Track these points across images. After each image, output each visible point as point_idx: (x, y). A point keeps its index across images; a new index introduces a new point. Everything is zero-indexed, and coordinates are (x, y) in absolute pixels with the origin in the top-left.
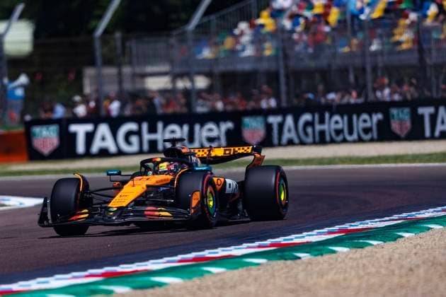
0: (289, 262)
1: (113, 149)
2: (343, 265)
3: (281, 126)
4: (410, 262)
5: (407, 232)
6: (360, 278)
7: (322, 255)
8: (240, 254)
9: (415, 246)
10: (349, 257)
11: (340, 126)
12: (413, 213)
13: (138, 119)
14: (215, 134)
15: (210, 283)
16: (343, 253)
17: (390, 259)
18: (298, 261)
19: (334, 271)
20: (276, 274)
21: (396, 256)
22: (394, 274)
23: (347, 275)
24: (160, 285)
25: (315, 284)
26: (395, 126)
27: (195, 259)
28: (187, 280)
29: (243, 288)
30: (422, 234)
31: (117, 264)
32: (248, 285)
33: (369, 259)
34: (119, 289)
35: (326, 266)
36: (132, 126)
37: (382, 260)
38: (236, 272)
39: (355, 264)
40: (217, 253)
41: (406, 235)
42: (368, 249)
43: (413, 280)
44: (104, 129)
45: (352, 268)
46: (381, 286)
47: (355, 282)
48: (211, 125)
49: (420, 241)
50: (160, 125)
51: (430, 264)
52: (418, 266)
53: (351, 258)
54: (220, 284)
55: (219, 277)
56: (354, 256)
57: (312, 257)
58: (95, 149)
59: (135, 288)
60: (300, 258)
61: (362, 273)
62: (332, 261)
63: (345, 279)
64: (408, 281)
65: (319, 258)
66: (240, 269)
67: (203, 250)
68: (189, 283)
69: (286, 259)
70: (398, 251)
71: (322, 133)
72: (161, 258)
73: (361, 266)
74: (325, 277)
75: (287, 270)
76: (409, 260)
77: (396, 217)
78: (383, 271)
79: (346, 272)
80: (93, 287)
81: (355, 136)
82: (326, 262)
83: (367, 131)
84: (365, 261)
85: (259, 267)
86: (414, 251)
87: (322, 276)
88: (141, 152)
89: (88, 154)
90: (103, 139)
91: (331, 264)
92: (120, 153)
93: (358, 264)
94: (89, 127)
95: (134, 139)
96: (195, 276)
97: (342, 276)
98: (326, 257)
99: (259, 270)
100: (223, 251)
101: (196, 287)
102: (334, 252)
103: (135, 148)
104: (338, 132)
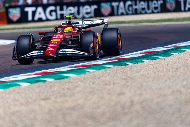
0: (123, 67)
1: (44, 18)
2: (147, 68)
3: (118, 7)
4: (176, 66)
5: (175, 52)
6: (155, 73)
7: (138, 63)
8: (101, 63)
9: (178, 59)
10: (149, 64)
11: (143, 7)
12: (177, 44)
13: (55, 5)
14: (89, 11)
15: (89, 76)
16: (147, 62)
17: (168, 65)
18: (127, 66)
19: (143, 70)
20: (118, 72)
21: (171, 63)
22: (169, 71)
23: (149, 72)
24: (67, 77)
25: (135, 76)
26: (168, 6)
27: (82, 66)
28: (78, 75)
29: (103, 78)
30: (181, 54)
31: (47, 69)
32: (105, 77)
33: (158, 64)
34: (49, 80)
35: (139, 68)
36: (52, 8)
37: (164, 65)
38: (100, 71)
39: (152, 67)
40: (92, 63)
41: (174, 54)
42: (158, 60)
43: (178, 74)
44: (40, 9)
45: (151, 68)
46: (164, 76)
47: (153, 75)
48: (87, 7)
49: (180, 56)
50: (65, 7)
51: (185, 66)
52: (180, 67)
53: (150, 65)
54: (93, 77)
55: (93, 74)
56: (152, 64)
57: (133, 64)
58: (36, 18)
59: (55, 79)
60: (128, 65)
61: (155, 71)
62: (142, 66)
63: (148, 74)
64: (176, 74)
65: (136, 64)
66: (102, 70)
67: (85, 62)
68: (80, 77)
69: (122, 66)
70: (171, 61)
71: (136, 10)
72: (67, 66)
73: (155, 68)
74: (139, 73)
75: (122, 70)
76: (176, 65)
77: (169, 46)
78: (165, 70)
79: (148, 70)
80: (37, 79)
81: (150, 11)
82: (139, 66)
83: (156, 8)
84: (156, 66)
85: (110, 69)
86: (178, 61)
87: (138, 73)
88: (57, 19)
89: (33, 21)
90: (40, 14)
91: (142, 67)
92: (47, 20)
93: (154, 67)
94: (33, 9)
95: (54, 14)
96: (82, 73)
97: (147, 72)
98: (140, 64)
99: (110, 70)
100: (94, 62)
101: (83, 78)
102: (143, 62)
103: (54, 17)
104: (143, 9)
